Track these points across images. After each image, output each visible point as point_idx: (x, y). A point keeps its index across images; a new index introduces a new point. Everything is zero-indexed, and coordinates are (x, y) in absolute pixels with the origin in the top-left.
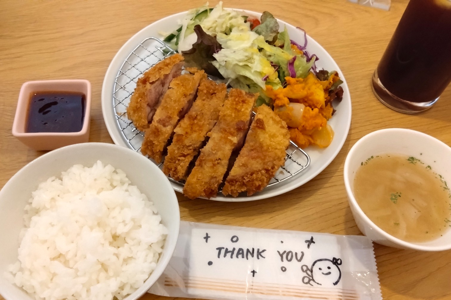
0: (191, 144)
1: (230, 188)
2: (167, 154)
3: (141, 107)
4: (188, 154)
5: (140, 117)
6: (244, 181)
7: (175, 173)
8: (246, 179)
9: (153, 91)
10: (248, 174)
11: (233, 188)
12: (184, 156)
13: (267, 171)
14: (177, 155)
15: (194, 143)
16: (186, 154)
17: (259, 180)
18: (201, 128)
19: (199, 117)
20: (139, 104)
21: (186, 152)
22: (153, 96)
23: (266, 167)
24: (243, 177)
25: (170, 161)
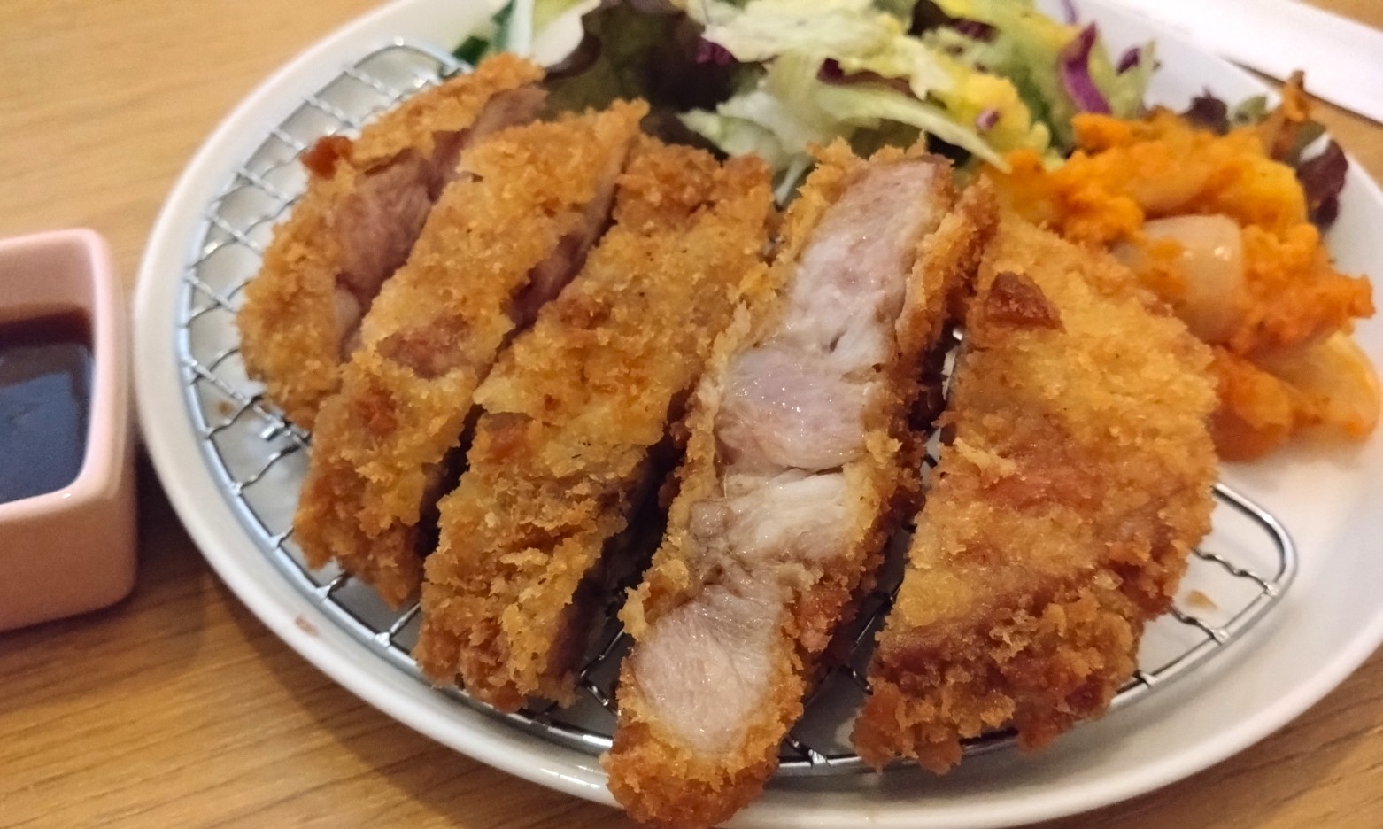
0: (580, 465)
1: (907, 715)
2: (432, 543)
3: (301, 288)
4: (566, 532)
5: (300, 349)
6: (998, 656)
7: (491, 662)
8: (1006, 638)
9: (373, 208)
10: (1015, 608)
11: (926, 711)
12: (545, 542)
13: (1127, 571)
14: (498, 541)
15: (602, 459)
16: (549, 527)
17: (1087, 637)
18: (634, 373)
19: (620, 313)
20: (292, 276)
21: (550, 518)
22: (372, 235)
23: (1115, 548)
24: (982, 631)
25: (456, 582)
